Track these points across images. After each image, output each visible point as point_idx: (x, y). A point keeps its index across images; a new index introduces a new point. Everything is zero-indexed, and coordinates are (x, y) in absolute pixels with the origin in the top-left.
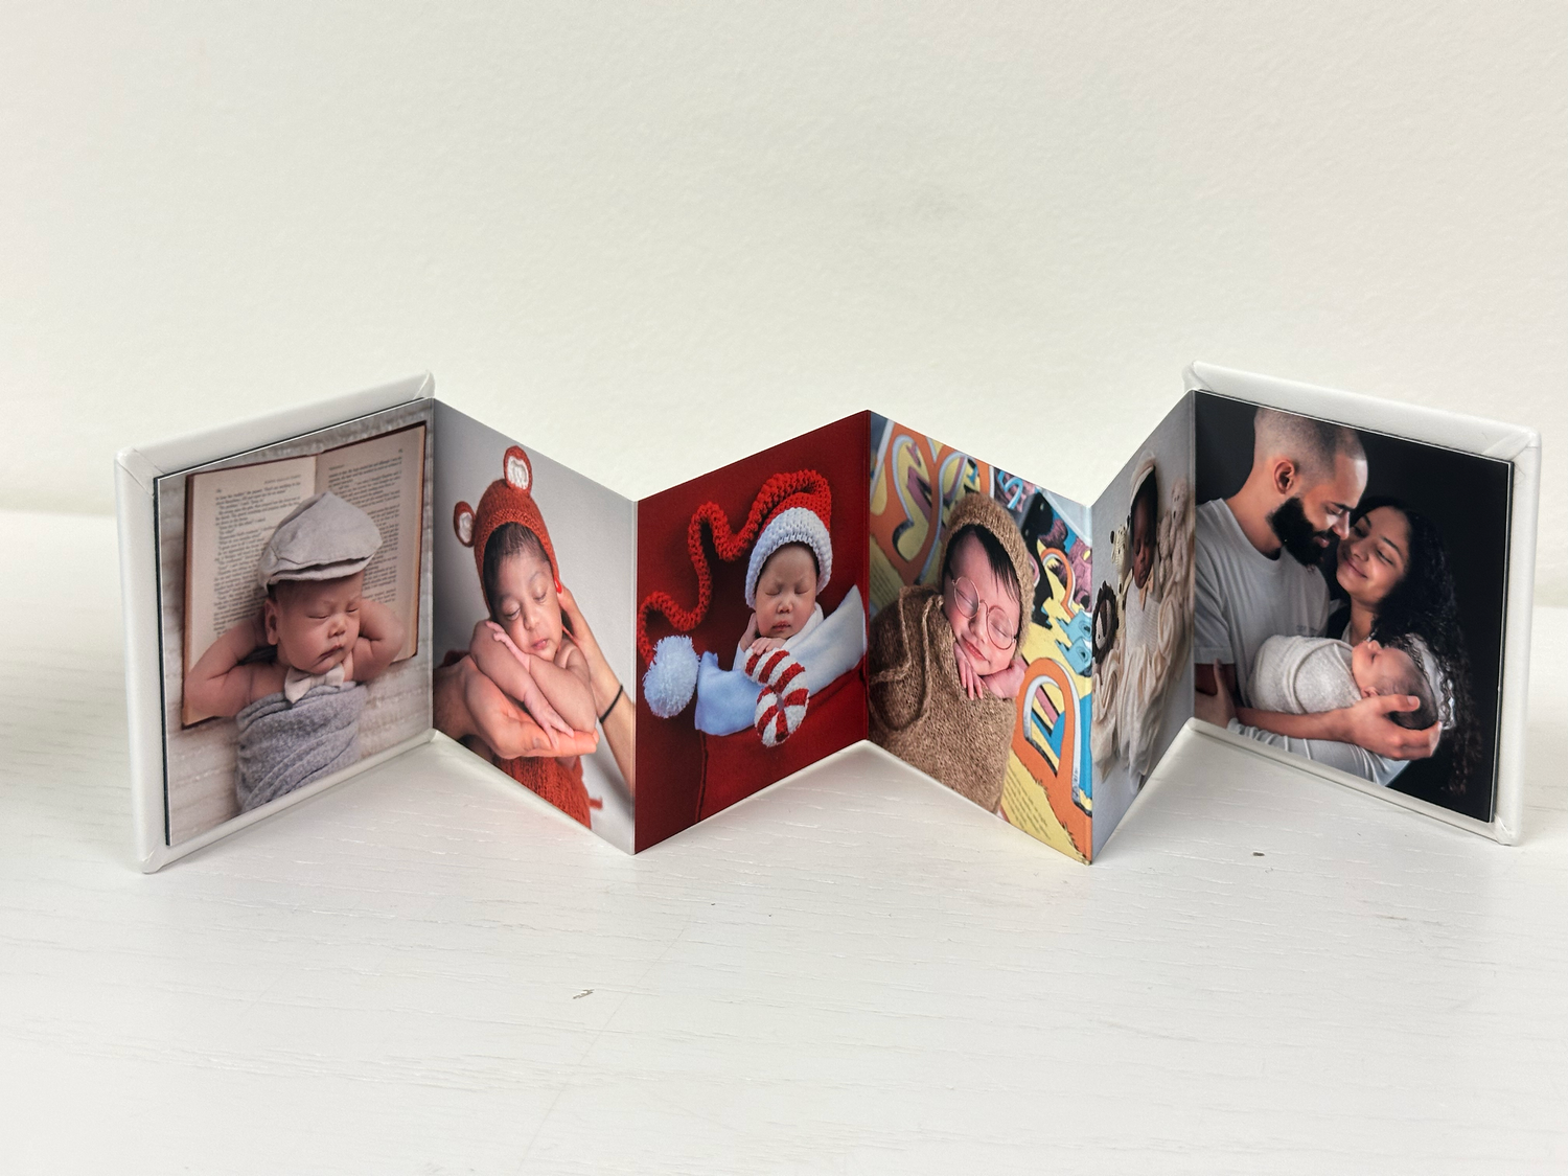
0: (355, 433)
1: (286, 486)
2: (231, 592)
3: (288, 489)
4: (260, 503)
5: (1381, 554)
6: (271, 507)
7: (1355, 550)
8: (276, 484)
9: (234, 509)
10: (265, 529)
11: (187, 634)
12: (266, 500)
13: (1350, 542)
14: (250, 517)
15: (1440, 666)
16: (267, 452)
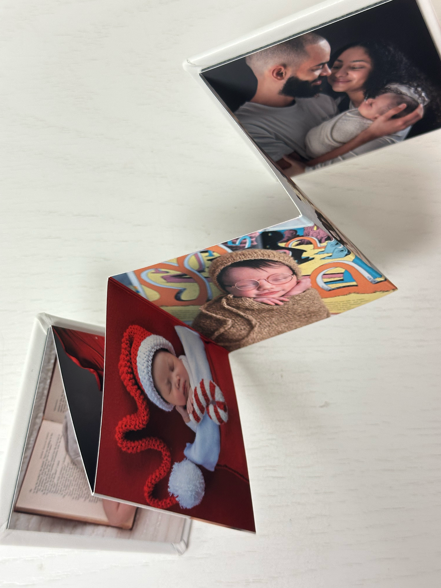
0: (44, 389)
1: (49, 444)
2: (84, 489)
3: (51, 442)
4: (50, 463)
5: (354, 68)
6: (56, 454)
7: (338, 75)
8: (45, 451)
9: (44, 482)
10: (64, 461)
11: (90, 521)
12: (50, 458)
13: (333, 75)
14: (53, 471)
15: (410, 86)
16: (26, 455)
